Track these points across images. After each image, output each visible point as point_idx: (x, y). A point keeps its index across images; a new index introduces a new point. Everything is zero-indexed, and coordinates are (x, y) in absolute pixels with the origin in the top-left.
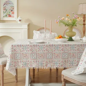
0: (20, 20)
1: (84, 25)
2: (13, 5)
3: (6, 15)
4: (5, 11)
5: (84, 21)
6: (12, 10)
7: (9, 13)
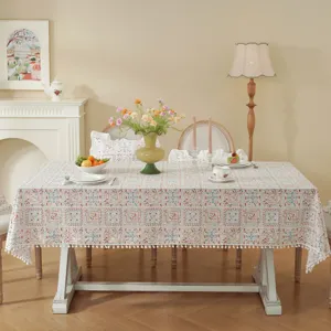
0: (57, 93)
1: (251, 106)
2: (36, 44)
3: (17, 75)
4: (13, 60)
5: (251, 96)
6: (34, 59)
7: (24, 68)
